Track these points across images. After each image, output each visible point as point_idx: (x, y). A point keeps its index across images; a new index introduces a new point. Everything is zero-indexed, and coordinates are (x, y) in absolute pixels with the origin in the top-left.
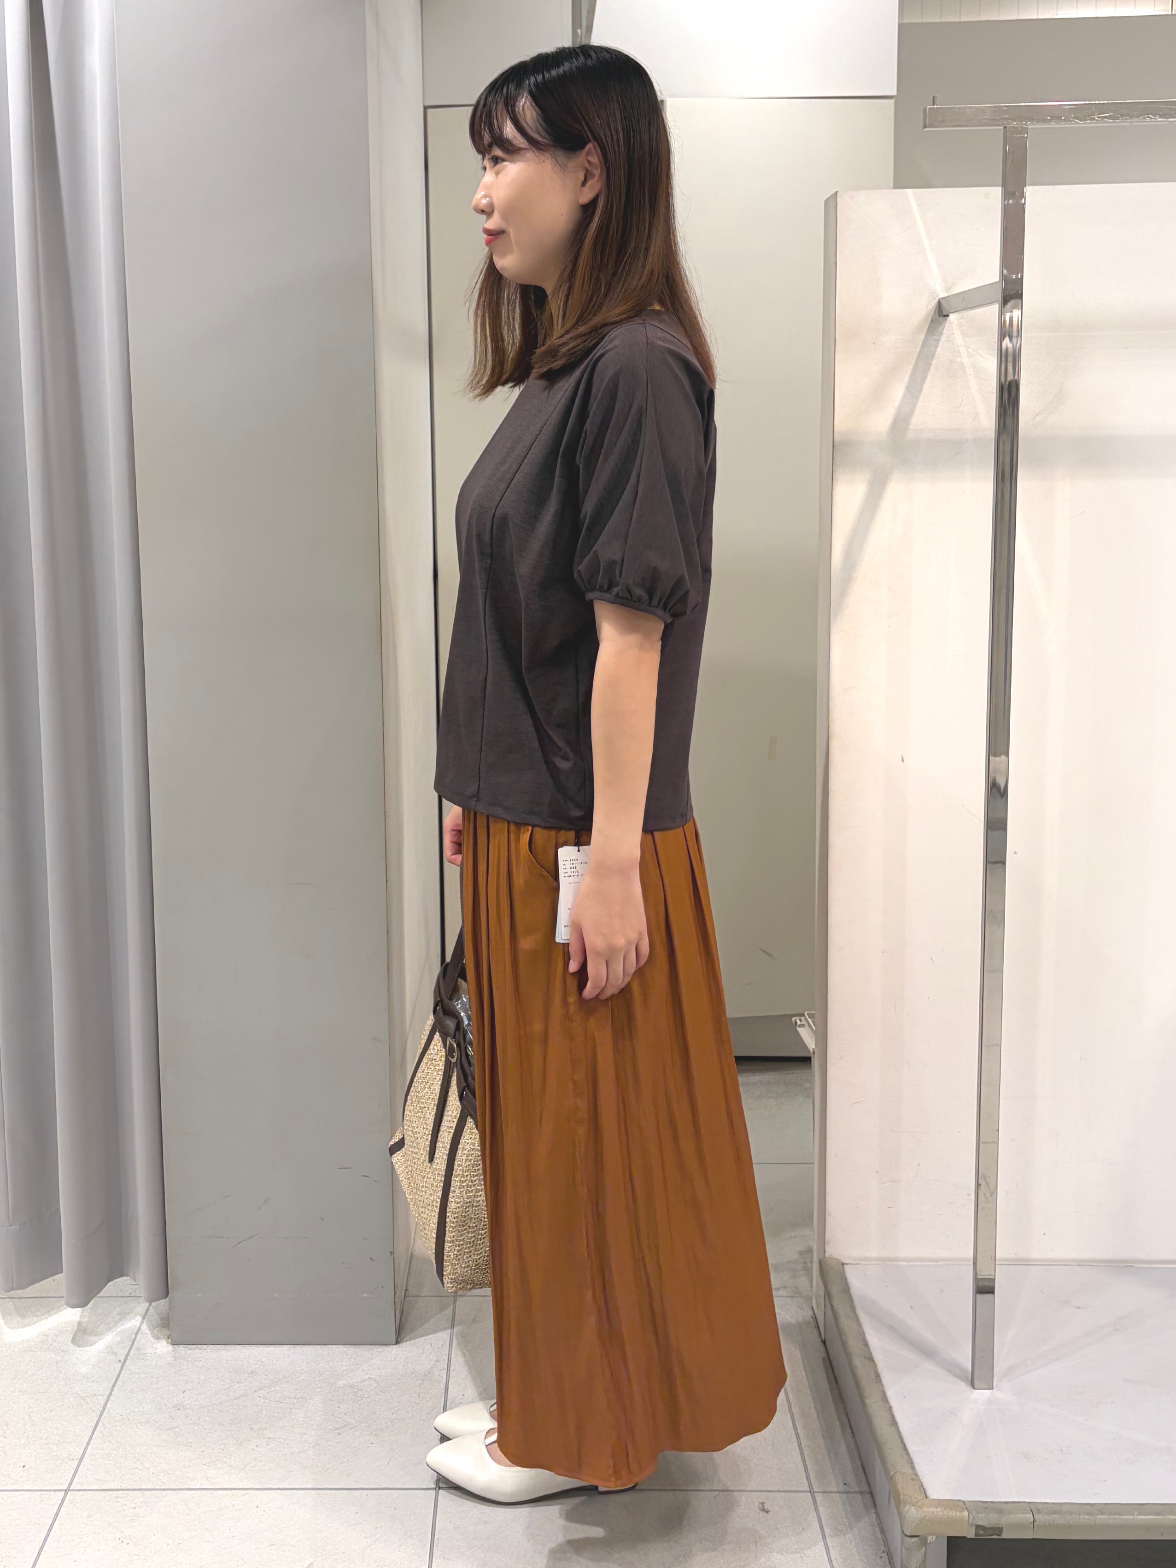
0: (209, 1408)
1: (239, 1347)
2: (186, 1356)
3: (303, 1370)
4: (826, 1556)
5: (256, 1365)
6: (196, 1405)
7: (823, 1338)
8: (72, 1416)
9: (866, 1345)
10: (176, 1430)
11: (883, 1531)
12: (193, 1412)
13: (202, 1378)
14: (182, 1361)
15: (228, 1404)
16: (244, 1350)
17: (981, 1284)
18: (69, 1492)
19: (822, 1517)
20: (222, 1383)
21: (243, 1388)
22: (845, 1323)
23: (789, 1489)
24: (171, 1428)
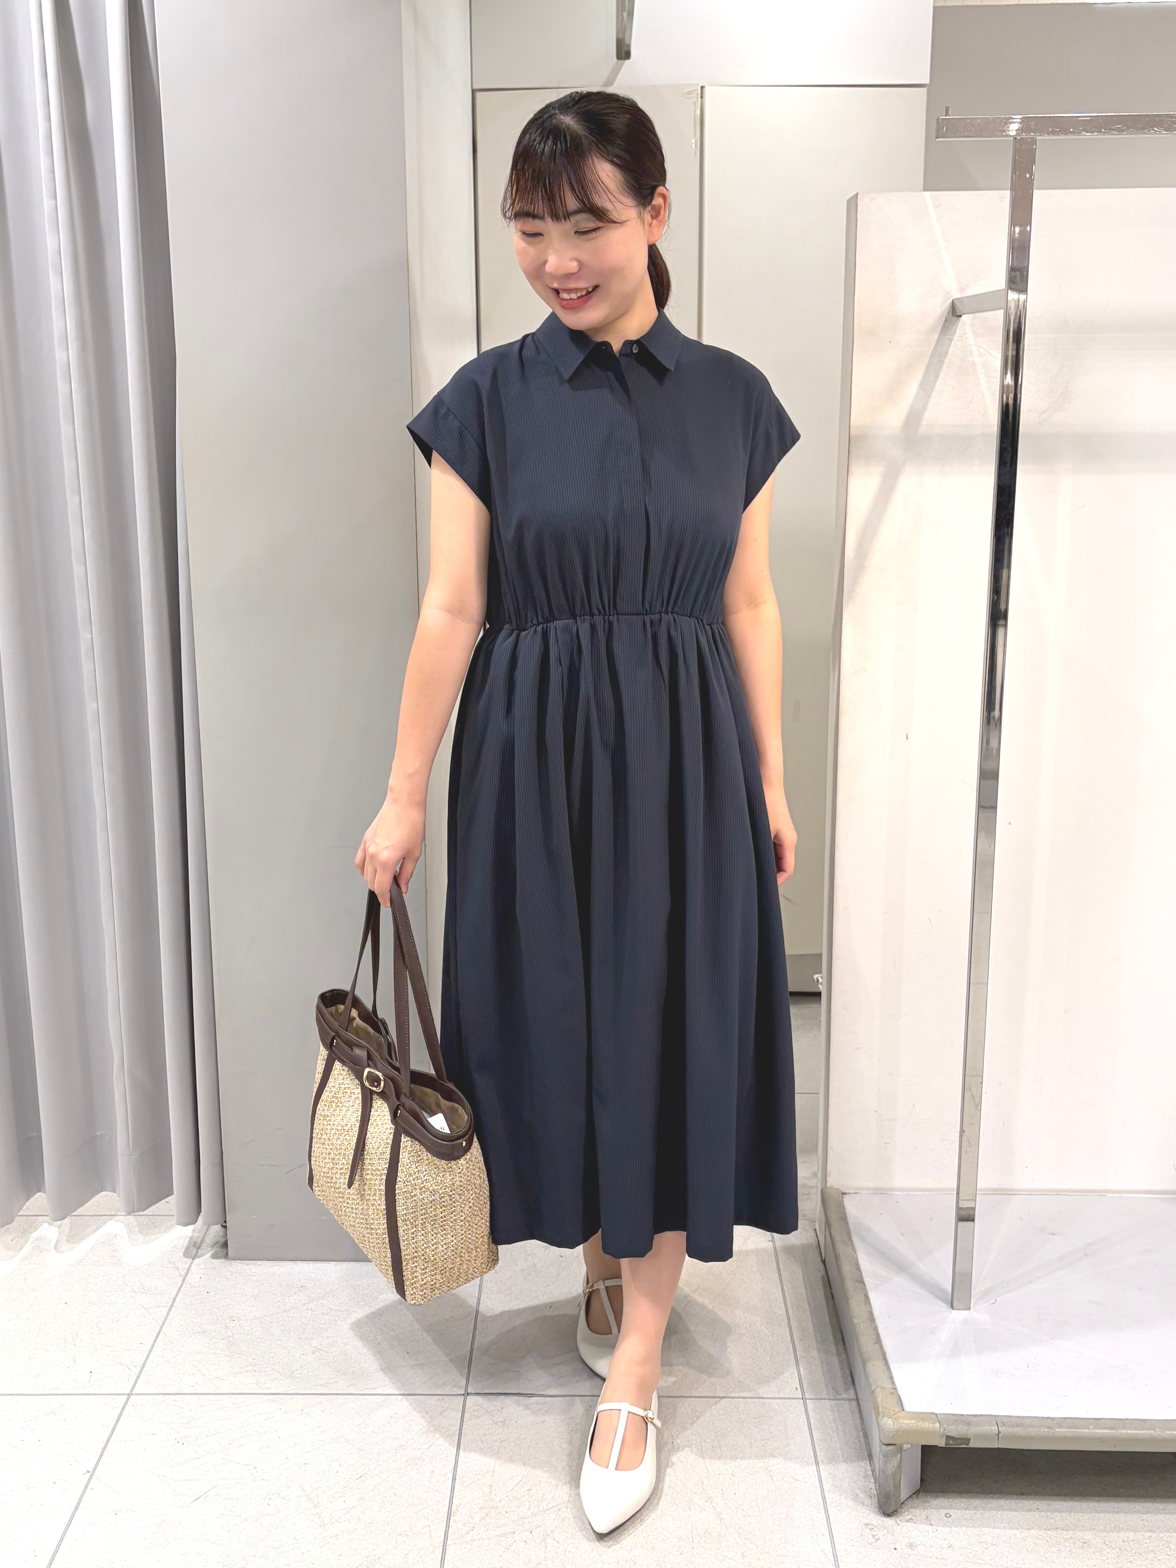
0: (262, 1319)
1: (291, 1263)
2: (242, 1271)
3: (347, 1285)
4: (813, 1458)
5: (305, 1279)
6: (250, 1316)
7: (823, 1258)
8: (137, 1325)
9: (859, 1269)
10: (230, 1339)
11: (866, 1436)
12: (247, 1322)
13: (256, 1291)
14: (238, 1276)
15: (279, 1315)
16: (295, 1266)
17: (962, 1213)
18: (132, 1396)
19: (812, 1421)
20: (274, 1296)
21: (293, 1301)
22: (841, 1248)
23: (783, 1396)
24: (226, 1338)
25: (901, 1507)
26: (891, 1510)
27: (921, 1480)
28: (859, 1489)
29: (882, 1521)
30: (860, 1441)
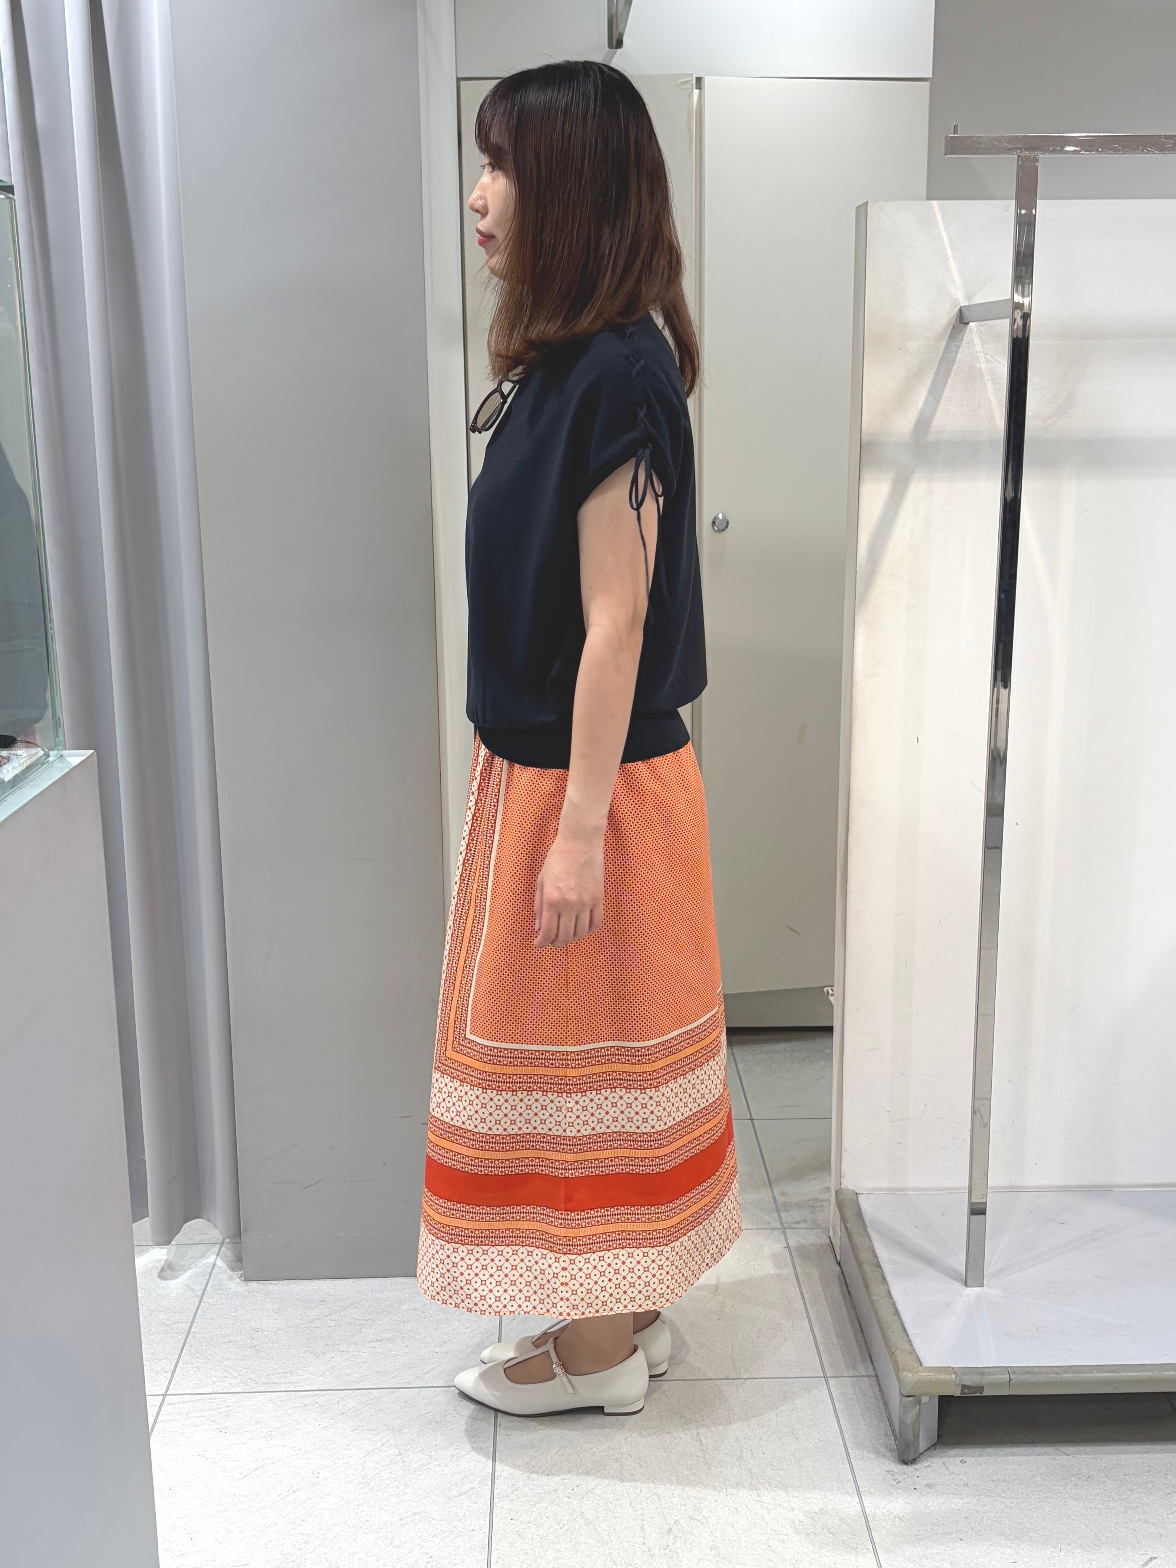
1: (308, 1281)
2: (260, 1290)
3: (369, 1298)
4: (836, 1423)
5: (324, 1295)
6: (274, 1328)
7: (839, 1260)
8: (160, 1339)
9: (876, 1256)
10: (257, 1347)
11: (886, 1404)
12: (271, 1333)
15: (303, 1326)
16: (313, 1284)
17: (974, 1207)
18: (167, 1395)
19: (834, 1395)
20: (295, 1310)
22: (857, 1239)
23: (806, 1376)
24: (252, 1346)
25: (919, 1457)
26: (911, 1458)
27: (938, 1436)
28: (881, 1445)
29: (902, 1468)
30: (879, 1408)
